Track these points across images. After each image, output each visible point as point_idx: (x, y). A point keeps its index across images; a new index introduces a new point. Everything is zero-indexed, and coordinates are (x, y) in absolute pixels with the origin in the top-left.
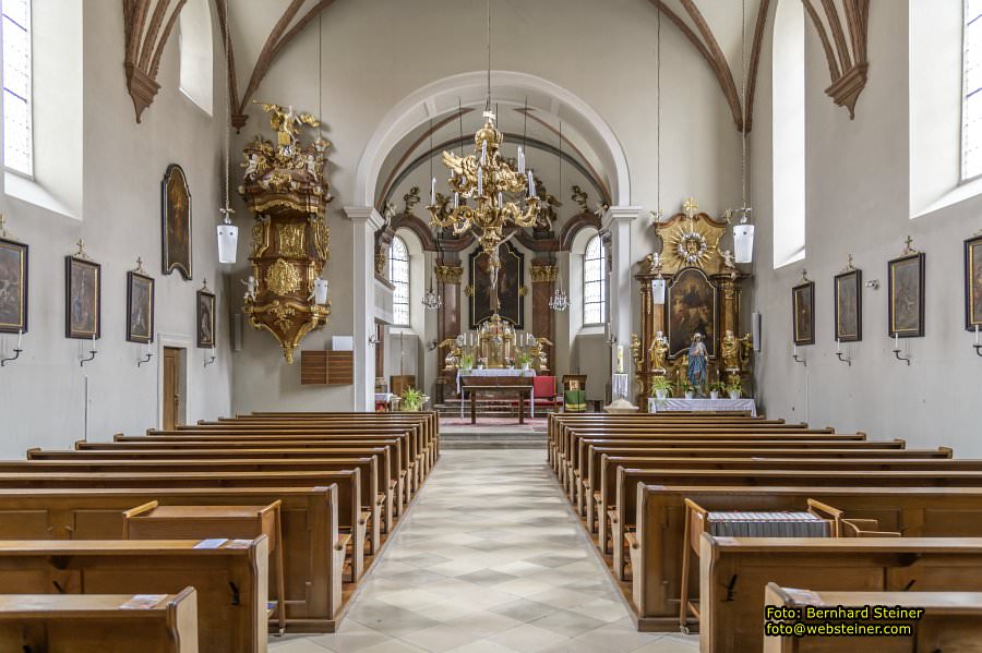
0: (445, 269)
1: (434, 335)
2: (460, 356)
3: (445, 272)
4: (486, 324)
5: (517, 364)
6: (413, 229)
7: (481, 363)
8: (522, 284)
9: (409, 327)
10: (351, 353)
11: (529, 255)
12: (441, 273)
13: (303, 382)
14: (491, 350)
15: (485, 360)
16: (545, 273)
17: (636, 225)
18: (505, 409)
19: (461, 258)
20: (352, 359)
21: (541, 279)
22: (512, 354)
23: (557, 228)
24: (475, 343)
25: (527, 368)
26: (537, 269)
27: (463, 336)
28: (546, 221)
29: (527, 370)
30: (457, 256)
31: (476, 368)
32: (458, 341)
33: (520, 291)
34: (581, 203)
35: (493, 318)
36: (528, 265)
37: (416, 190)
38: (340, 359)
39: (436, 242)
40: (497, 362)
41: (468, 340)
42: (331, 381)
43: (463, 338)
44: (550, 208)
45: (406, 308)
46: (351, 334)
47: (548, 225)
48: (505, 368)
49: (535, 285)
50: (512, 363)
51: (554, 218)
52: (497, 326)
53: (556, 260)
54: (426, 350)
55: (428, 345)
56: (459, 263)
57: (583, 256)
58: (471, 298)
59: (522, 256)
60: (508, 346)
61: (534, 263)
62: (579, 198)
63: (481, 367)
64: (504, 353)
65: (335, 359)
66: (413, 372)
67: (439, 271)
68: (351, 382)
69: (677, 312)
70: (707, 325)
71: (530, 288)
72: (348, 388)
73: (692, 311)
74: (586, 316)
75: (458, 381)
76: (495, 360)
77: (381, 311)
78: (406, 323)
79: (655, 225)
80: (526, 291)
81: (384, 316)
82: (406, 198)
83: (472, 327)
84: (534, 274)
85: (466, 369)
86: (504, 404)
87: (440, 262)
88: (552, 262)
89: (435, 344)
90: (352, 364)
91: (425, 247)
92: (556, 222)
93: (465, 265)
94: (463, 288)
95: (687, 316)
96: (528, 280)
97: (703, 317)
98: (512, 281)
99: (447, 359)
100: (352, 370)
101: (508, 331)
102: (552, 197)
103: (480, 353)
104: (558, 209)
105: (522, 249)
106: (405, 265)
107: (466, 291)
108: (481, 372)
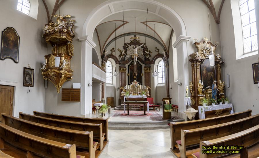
0: (122, 69)
1: (119, 86)
2: (125, 92)
3: (122, 70)
4: (132, 83)
5: (141, 94)
6: (113, 58)
7: (131, 94)
8: (142, 73)
9: (112, 84)
10: (80, 89)
11: (143, 65)
12: (121, 70)
13: (63, 100)
14: (134, 90)
15: (132, 93)
16: (148, 70)
17: (189, 43)
18: (138, 108)
19: (126, 66)
20: (80, 92)
21: (147, 71)
22: (140, 91)
23: (151, 59)
24: (129, 88)
25: (144, 95)
26: (146, 69)
27: (126, 86)
28: (148, 57)
29: (144, 96)
30: (125, 66)
31: (130, 95)
32: (125, 88)
33: (141, 75)
34: (157, 52)
35: (134, 81)
36: (143, 68)
37: (113, 49)
38: (75, 92)
39: (119, 62)
40: (136, 94)
41: (128, 88)
42: (72, 100)
43: (126, 87)
44: (149, 53)
45: (111, 79)
46: (80, 82)
47: (149, 58)
48: (138, 95)
49: (145, 73)
50: (140, 94)
51: (150, 56)
52: (135, 84)
53: (150, 66)
54: (117, 90)
55: (117, 89)
56: (125, 67)
57: (158, 66)
58: (128, 77)
59: (142, 66)
60: (139, 89)
61: (145, 67)
62: (157, 51)
63: (131, 95)
64: (137, 91)
65: (73, 92)
66: (113, 96)
67: (120, 69)
68: (79, 101)
69: (204, 73)
70: (213, 78)
71: (144, 74)
72: (79, 103)
73: (209, 73)
74: (159, 81)
75: (125, 99)
76: (135, 93)
77: (100, 77)
78: (111, 83)
79: (196, 43)
80: (143, 75)
81: (101, 79)
82: (111, 50)
83: (129, 84)
84: (145, 70)
85: (127, 96)
86: (138, 106)
87: (120, 67)
88: (150, 67)
89: (119, 89)
90: (80, 94)
91: (116, 63)
92: (151, 57)
93: (127, 68)
94: (126, 74)
95: (207, 75)
96: (143, 72)
97: (212, 76)
98: (139, 72)
99: (122, 93)
100: (80, 96)
101: (138, 85)
102: (150, 51)
103: (131, 91)
104: (151, 54)
105: (142, 64)
106: (111, 68)
107: (127, 75)
108: (131, 96)
